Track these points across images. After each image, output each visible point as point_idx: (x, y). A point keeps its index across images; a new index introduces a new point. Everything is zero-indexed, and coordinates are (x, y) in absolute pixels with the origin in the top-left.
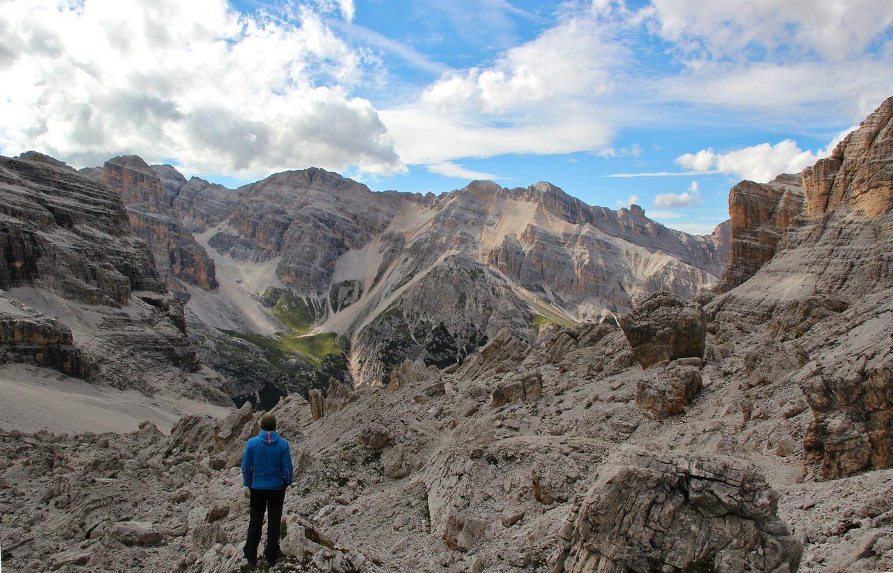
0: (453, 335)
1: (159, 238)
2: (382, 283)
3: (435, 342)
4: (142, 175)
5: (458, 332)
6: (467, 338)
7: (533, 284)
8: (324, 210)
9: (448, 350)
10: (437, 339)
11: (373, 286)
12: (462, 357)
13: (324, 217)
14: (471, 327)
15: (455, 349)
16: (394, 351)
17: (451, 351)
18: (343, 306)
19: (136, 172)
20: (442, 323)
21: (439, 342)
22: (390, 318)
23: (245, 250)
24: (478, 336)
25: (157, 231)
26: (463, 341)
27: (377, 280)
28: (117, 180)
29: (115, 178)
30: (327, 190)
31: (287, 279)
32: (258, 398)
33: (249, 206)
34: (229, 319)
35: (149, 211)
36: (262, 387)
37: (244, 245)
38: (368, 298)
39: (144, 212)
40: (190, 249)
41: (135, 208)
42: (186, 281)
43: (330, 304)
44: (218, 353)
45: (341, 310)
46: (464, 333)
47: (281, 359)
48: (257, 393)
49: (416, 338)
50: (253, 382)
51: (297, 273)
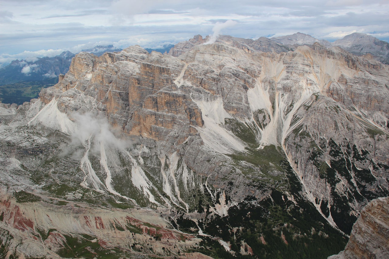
0: (339, 145)
1: (180, 105)
2: (277, 110)
3: (333, 151)
4: (163, 68)
5: (340, 143)
6: (345, 146)
7: (350, 106)
8: (233, 68)
9: (340, 154)
10: (333, 149)
11: (274, 112)
12: (347, 158)
13: (234, 72)
14: (345, 140)
15: (342, 153)
16: (317, 158)
17: (341, 155)
18: (265, 125)
19: (160, 68)
20: (331, 139)
21: (334, 150)
22: (305, 138)
23: (199, 94)
24: (350, 145)
25: (179, 101)
26: (344, 148)
27: (273, 107)
28: (150, 73)
29: (148, 71)
30: (228, 55)
31: (232, 112)
32: (272, 199)
33: (193, 68)
34: (221, 144)
35: (172, 90)
36: (271, 192)
37: (197, 91)
38: (275, 119)
39: (171, 91)
40: (192, 107)
41: (165, 90)
42: (193, 125)
43: (257, 125)
44: (246, 177)
45: (264, 128)
46: (343, 144)
47: (269, 172)
48: (270, 196)
49: (322, 148)
50: (267, 190)
51: (237, 109)
